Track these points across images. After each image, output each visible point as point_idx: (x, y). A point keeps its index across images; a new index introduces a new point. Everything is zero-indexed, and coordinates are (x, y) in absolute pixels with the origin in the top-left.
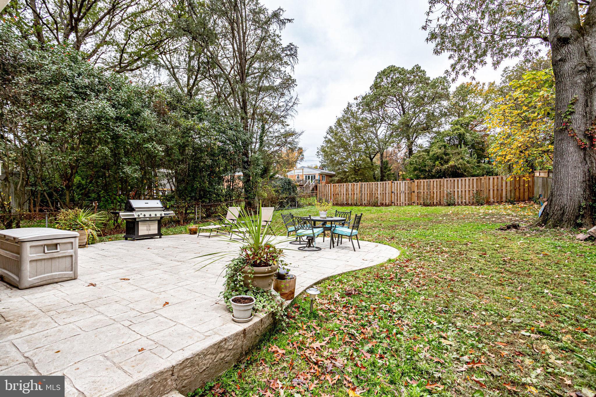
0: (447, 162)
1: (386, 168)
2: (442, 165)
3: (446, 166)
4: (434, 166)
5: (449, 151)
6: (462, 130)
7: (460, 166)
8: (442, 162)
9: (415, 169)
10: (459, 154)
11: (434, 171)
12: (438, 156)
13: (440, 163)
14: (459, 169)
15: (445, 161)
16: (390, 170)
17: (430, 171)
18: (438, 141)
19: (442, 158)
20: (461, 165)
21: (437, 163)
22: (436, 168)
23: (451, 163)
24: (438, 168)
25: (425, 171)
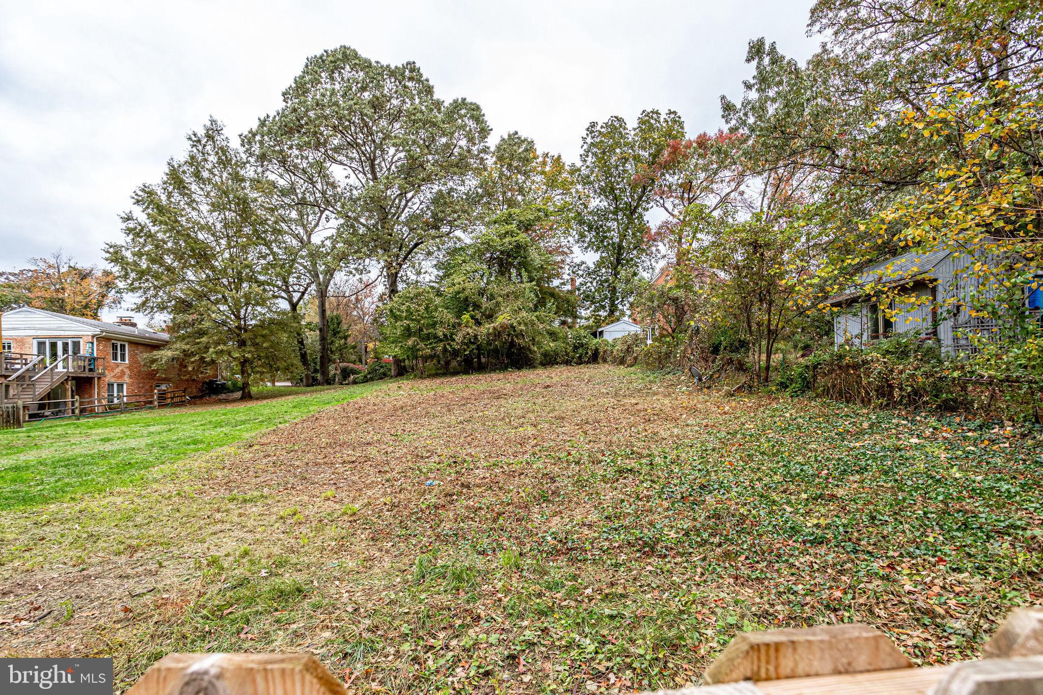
0: (490, 316)
1: (335, 333)
2: (478, 323)
3: (487, 328)
4: (460, 324)
5: (494, 288)
6: (522, 237)
7: (523, 327)
8: (478, 316)
9: (408, 333)
10: (517, 298)
11: (459, 338)
12: (466, 299)
13: (472, 317)
14: (521, 335)
15: (483, 314)
16: (346, 338)
17: (448, 338)
18: (464, 261)
19: (477, 306)
20: (526, 324)
21: (466, 317)
22: (465, 330)
23: (503, 318)
24: (470, 331)
25: (436, 337)
